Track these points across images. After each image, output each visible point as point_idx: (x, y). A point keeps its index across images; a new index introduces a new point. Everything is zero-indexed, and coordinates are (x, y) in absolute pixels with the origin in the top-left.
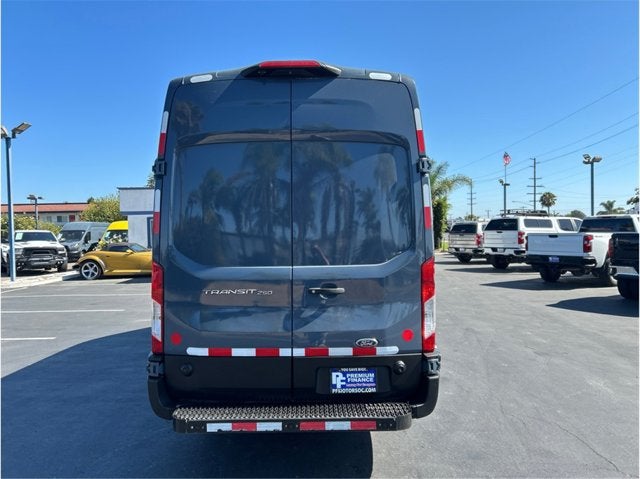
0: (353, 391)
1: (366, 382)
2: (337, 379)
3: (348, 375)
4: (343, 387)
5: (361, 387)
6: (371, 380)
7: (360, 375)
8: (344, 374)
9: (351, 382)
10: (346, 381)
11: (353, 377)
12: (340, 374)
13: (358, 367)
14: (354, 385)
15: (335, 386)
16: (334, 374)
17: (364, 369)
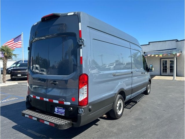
0: (59, 114)
1: (62, 112)
2: (56, 109)
3: (59, 109)
4: (57, 112)
5: (61, 113)
6: (64, 112)
7: (62, 110)
8: (58, 108)
9: (59, 111)
10: (58, 110)
11: (60, 110)
12: (57, 108)
13: (61, 107)
14: (59, 112)
15: (55, 112)
16: (56, 108)
17: (62, 108)
